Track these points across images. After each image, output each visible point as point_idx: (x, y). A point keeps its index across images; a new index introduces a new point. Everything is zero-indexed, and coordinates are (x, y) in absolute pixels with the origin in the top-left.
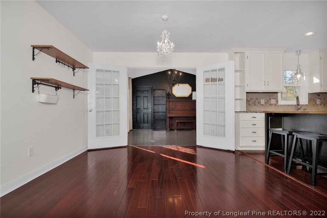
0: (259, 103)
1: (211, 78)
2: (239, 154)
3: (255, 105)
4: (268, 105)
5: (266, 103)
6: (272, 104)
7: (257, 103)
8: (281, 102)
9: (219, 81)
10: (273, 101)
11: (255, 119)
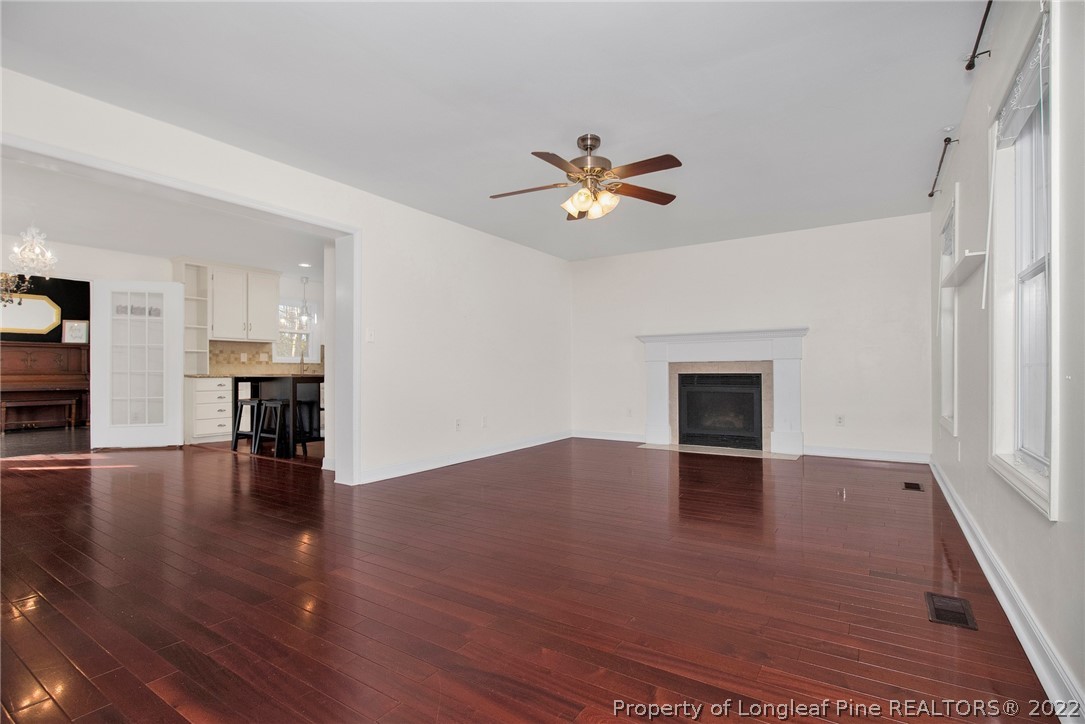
0: (236, 359)
1: (132, 307)
2: (192, 451)
3: (229, 363)
4: (254, 363)
5: (250, 359)
6: (261, 363)
7: (232, 359)
8: (276, 359)
9: (150, 314)
10: (263, 357)
11: (221, 388)
